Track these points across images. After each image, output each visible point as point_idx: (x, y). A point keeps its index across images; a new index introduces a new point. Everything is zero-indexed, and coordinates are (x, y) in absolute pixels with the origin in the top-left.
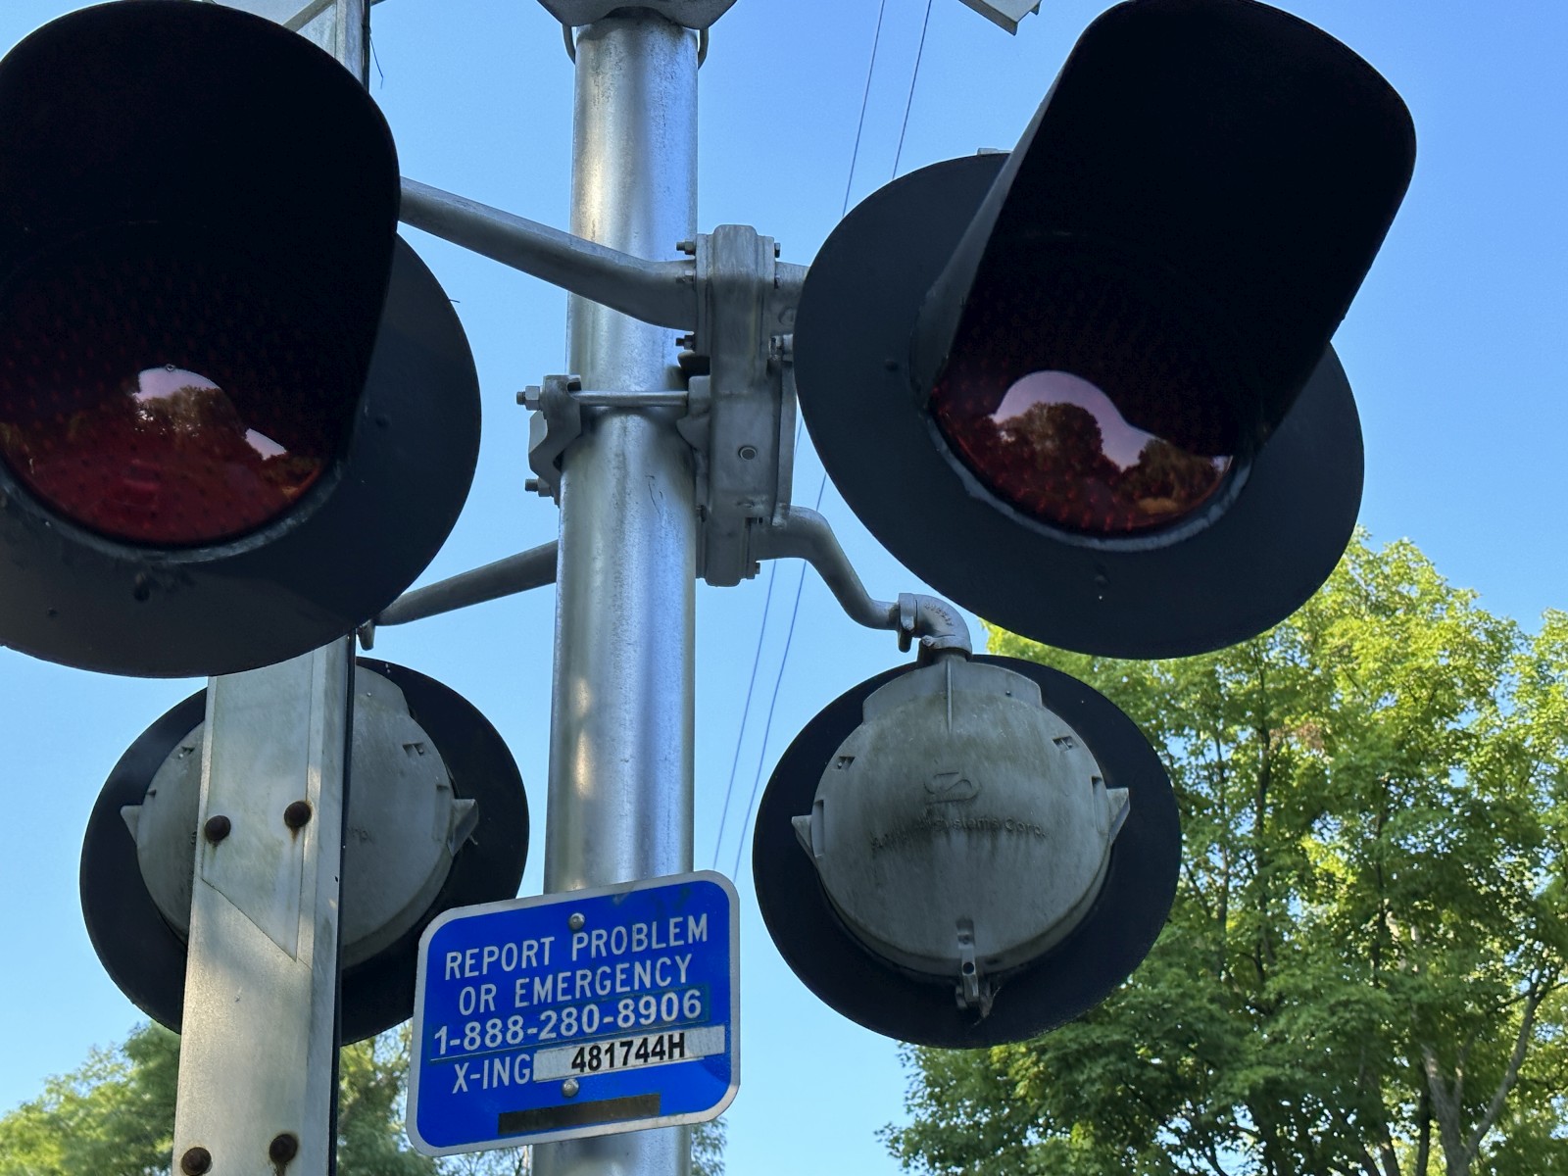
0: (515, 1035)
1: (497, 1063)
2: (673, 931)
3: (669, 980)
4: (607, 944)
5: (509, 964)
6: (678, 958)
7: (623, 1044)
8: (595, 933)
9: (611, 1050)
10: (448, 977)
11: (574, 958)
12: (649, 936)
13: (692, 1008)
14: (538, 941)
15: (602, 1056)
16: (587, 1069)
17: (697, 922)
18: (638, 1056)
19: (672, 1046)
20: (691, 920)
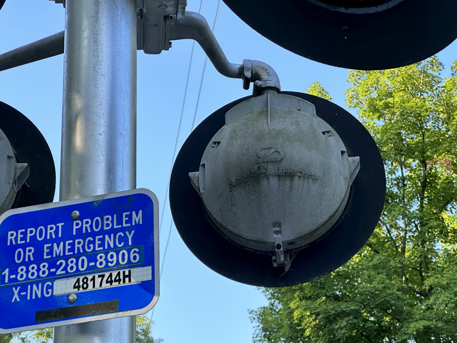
0: (44, 272)
1: (35, 286)
2: (125, 219)
3: (123, 243)
4: (91, 226)
5: (40, 237)
6: (127, 233)
7: (99, 276)
8: (84, 221)
9: (93, 279)
10: (9, 244)
11: (74, 233)
12: (112, 221)
13: (135, 258)
14: (56, 225)
15: (89, 282)
16: (81, 289)
17: (137, 214)
18: (107, 282)
19: (125, 277)
20: (134, 213)
